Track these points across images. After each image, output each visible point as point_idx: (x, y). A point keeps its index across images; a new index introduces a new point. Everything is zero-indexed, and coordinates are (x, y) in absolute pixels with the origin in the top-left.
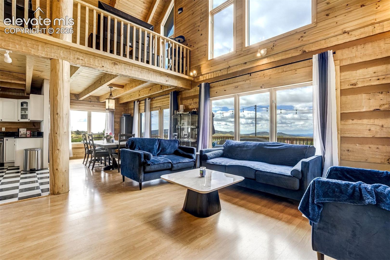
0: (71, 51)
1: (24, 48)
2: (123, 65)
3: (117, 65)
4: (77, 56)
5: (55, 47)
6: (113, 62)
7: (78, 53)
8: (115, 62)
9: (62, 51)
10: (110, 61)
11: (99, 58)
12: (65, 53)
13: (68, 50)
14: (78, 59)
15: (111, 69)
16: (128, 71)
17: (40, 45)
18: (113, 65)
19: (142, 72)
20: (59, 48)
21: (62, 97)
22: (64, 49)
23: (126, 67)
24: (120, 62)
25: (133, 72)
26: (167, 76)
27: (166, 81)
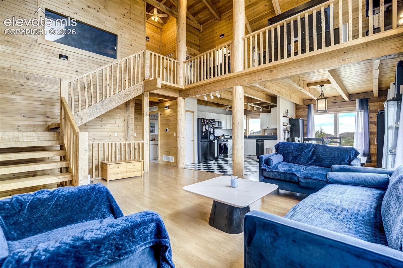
0: (241, 77)
1: (222, 87)
2: (280, 68)
3: (274, 71)
4: (244, 80)
5: (233, 79)
6: (269, 70)
7: (245, 76)
8: (271, 69)
9: (236, 80)
10: (267, 71)
11: (258, 73)
12: (238, 80)
13: (240, 77)
14: (245, 80)
15: (268, 78)
16: (285, 72)
17: (227, 81)
18: (269, 73)
19: (301, 65)
20: (235, 78)
21: (236, 111)
22: (237, 78)
23: (281, 69)
24: (275, 67)
25: (290, 71)
26: (345, 53)
27: (343, 61)
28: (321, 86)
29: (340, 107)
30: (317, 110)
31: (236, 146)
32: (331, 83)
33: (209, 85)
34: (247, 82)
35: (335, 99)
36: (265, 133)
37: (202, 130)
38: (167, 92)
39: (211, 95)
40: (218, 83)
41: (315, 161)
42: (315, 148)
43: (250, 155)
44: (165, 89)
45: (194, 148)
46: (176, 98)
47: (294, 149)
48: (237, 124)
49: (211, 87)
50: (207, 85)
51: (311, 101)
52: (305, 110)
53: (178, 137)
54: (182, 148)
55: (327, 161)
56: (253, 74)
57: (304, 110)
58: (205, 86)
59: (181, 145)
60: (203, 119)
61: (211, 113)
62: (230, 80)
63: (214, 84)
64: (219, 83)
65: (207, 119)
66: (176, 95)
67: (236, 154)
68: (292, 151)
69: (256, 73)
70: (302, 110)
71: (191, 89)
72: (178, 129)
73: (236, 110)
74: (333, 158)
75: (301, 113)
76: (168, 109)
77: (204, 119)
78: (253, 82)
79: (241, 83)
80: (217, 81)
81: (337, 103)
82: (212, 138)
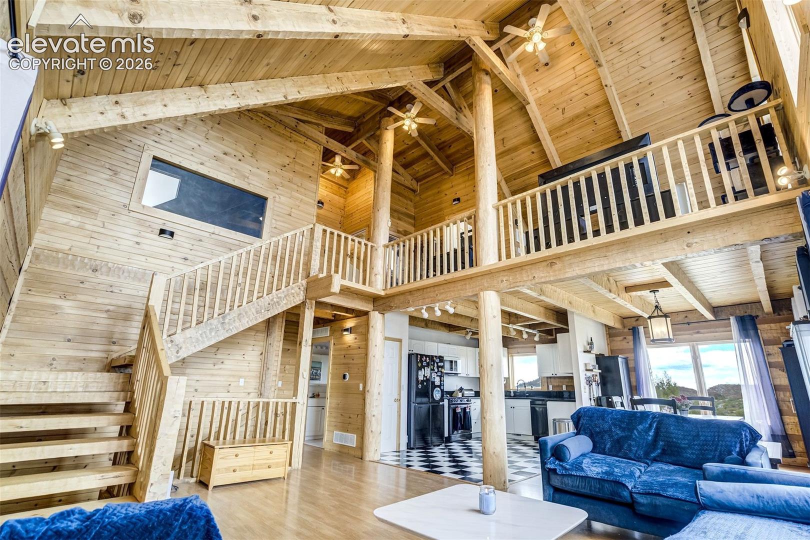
0: (494, 274)
1: (457, 293)
2: (567, 258)
3: (556, 264)
4: (500, 279)
5: (479, 278)
7: (502, 274)
8: (551, 261)
9: (485, 281)
10: (544, 264)
11: (527, 267)
12: (488, 280)
13: (491, 275)
14: (502, 281)
15: (547, 277)
16: (578, 266)
17: (467, 281)
18: (549, 269)
20: (482, 277)
22: (487, 276)
23: (572, 261)
24: (559, 257)
25: (588, 264)
26: (689, 233)
27: (687, 246)
28: (654, 291)
29: (698, 333)
30: (652, 338)
31: (488, 414)
32: (672, 286)
33: (432, 289)
34: (505, 285)
35: (686, 317)
36: (548, 386)
37: (417, 378)
38: (350, 300)
39: (436, 309)
40: (448, 285)
41: (664, 452)
42: (659, 423)
43: (520, 435)
44: (347, 295)
45: (399, 416)
46: (366, 313)
47: (615, 425)
48: (488, 368)
49: (436, 292)
50: (428, 290)
51: (637, 320)
52: (627, 337)
53: (368, 391)
54: (374, 416)
55: (692, 453)
56: (517, 269)
57: (625, 338)
58: (425, 290)
59: (372, 409)
60: (420, 355)
61: (437, 344)
62: (474, 280)
63: (441, 287)
64: (452, 285)
65: (427, 356)
66: (368, 308)
67: (489, 431)
68: (610, 430)
69: (524, 268)
70: (621, 338)
71: (397, 295)
72: (368, 376)
73: (485, 339)
74: (704, 445)
75: (619, 343)
76: (351, 333)
77: (422, 356)
78: (518, 284)
79: (494, 286)
80: (448, 282)
81: (691, 325)
82: (437, 395)
